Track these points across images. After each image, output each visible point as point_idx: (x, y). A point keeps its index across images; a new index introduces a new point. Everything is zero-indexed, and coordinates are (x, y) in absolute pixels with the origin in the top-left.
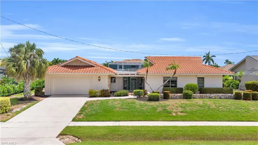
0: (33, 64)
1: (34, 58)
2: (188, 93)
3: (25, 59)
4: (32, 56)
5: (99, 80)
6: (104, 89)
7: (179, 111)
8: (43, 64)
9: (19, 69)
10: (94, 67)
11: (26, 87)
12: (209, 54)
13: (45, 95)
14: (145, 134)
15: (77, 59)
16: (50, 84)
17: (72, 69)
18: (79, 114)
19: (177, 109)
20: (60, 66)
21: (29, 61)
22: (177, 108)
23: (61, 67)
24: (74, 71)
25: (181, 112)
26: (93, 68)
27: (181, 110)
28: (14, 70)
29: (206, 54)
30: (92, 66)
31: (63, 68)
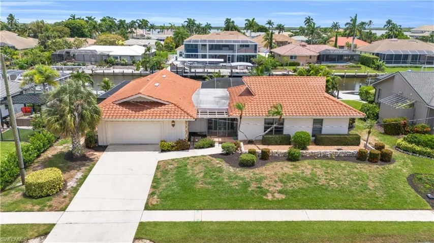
0: (82, 117)
1: (83, 108)
2: (295, 154)
3: (71, 111)
4: (79, 106)
5: (173, 125)
6: (181, 139)
7: (277, 190)
8: (95, 115)
9: (64, 125)
10: (165, 104)
11: (76, 143)
12: (356, 19)
13: (99, 144)
14: (231, 237)
15: (140, 97)
16: (104, 133)
17: (135, 109)
18: (152, 194)
19: (275, 186)
20: (117, 104)
21: (76, 114)
22: (275, 184)
23: (118, 107)
24: (137, 114)
25: (280, 192)
26: (163, 107)
27: (279, 188)
28: (58, 126)
29: (350, 19)
30: (162, 104)
31: (121, 108)
